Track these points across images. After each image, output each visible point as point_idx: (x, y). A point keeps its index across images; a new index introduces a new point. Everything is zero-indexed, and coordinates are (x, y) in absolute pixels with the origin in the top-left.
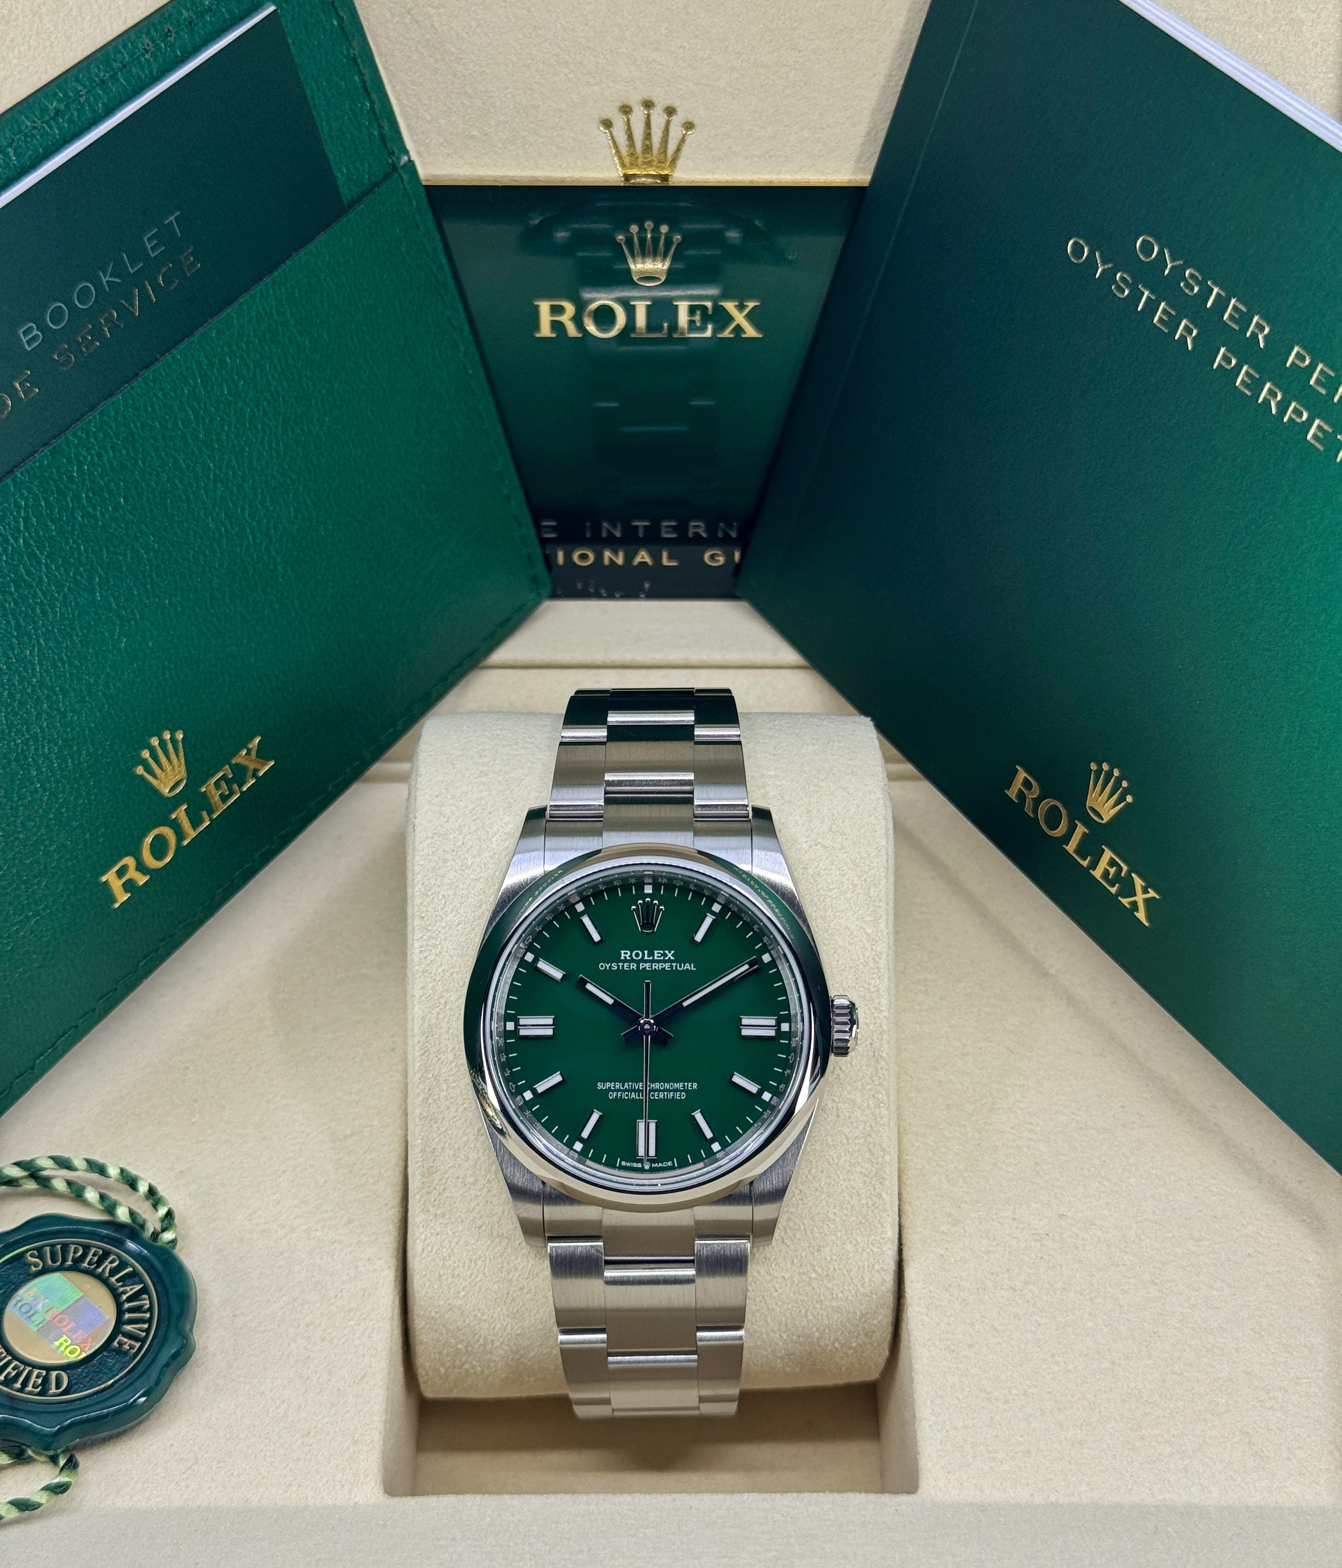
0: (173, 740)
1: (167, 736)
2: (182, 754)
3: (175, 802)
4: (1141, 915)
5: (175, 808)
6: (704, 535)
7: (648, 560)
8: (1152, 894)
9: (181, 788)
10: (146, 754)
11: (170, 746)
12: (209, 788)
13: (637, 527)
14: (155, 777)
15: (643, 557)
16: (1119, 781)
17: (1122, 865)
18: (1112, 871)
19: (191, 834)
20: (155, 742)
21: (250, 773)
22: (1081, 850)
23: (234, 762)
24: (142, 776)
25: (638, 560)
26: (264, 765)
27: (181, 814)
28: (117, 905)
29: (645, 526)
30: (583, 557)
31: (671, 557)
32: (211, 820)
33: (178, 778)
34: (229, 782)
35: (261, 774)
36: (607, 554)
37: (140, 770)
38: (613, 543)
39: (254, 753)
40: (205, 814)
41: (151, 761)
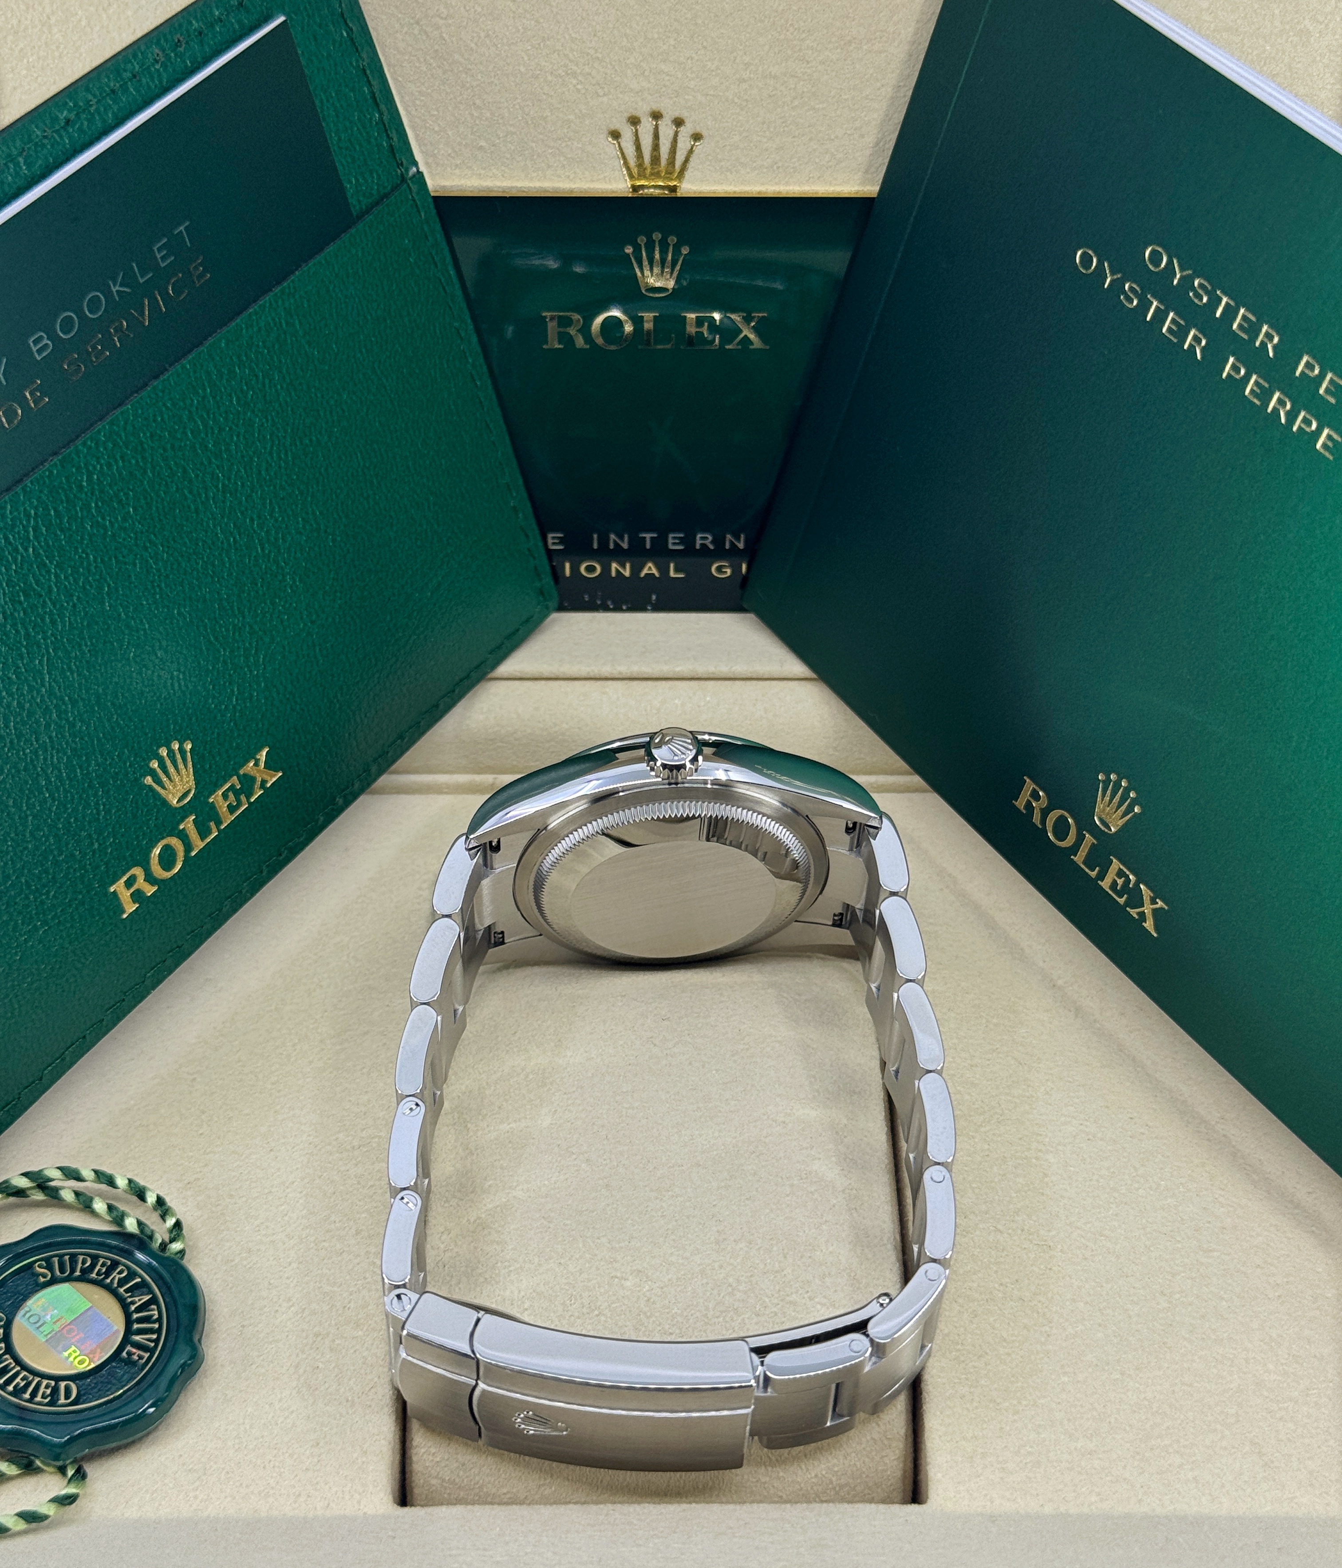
0: (182, 750)
1: (176, 746)
2: (190, 764)
3: (184, 812)
4: (1149, 925)
5: (183, 819)
6: (711, 547)
7: (654, 571)
8: (1160, 904)
9: (188, 799)
10: (155, 764)
11: (178, 756)
12: (217, 798)
13: (645, 538)
14: (164, 787)
15: (650, 568)
16: (1127, 790)
17: (1131, 877)
18: (1120, 882)
19: (199, 844)
20: (163, 752)
21: (258, 783)
22: (1090, 862)
23: (241, 772)
24: (150, 787)
25: (645, 571)
26: (272, 776)
27: (188, 825)
28: (125, 916)
29: (652, 538)
30: (591, 569)
31: (677, 570)
32: (219, 830)
33: (186, 787)
34: (237, 794)
35: (268, 785)
36: (614, 565)
37: (149, 780)
38: (619, 554)
39: (262, 765)
40: (212, 824)
41: (159, 770)
